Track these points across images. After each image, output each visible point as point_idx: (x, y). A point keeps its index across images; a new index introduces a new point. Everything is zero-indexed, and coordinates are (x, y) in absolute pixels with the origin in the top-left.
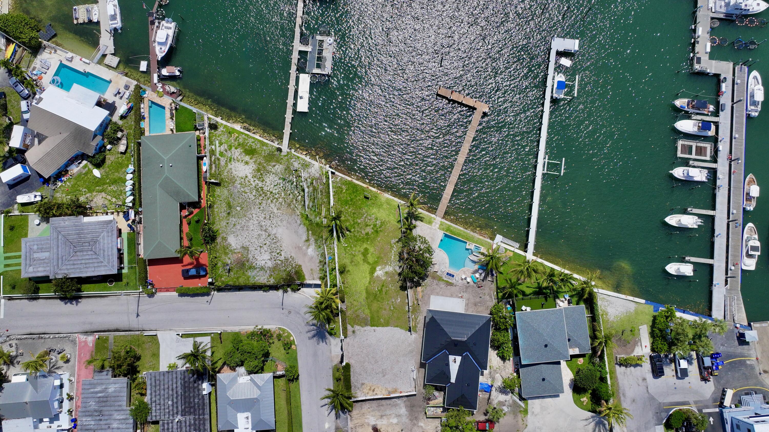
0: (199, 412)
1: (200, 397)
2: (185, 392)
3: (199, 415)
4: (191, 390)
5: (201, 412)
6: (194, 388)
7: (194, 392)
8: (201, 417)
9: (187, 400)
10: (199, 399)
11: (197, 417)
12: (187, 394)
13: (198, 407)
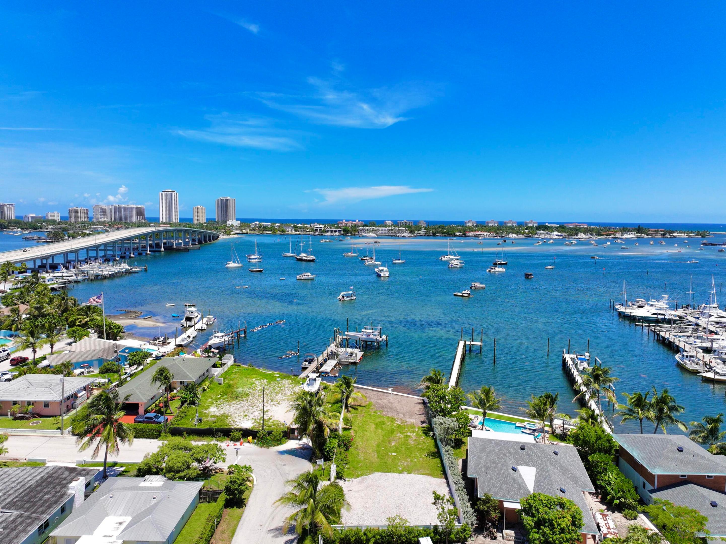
0: (37, 509)
1: (58, 494)
2: (37, 486)
3: (34, 512)
4: (51, 486)
5: (41, 509)
6: (59, 484)
7: (54, 488)
8: (34, 515)
9: (32, 494)
10: (53, 496)
11: (26, 514)
12: (39, 488)
13: (43, 503)
